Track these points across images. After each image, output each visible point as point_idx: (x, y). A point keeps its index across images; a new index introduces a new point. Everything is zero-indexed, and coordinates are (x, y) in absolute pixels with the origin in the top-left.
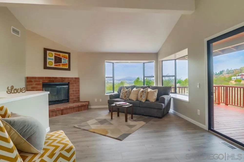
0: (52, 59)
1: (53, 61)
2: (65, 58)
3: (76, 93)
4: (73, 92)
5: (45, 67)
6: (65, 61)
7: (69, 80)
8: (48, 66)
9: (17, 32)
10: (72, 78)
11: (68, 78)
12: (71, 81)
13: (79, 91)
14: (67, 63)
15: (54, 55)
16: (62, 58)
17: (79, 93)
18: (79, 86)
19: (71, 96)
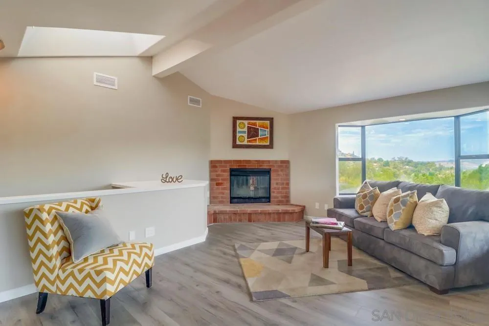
0: (244, 132)
1: (246, 135)
2: (264, 128)
3: (283, 188)
4: (276, 186)
5: (235, 146)
6: (264, 133)
7: (270, 164)
8: (238, 143)
9: (197, 102)
10: (276, 162)
11: (269, 161)
12: (274, 166)
13: (288, 184)
14: (267, 136)
15: (247, 125)
16: (260, 128)
17: (288, 188)
18: (288, 175)
19: (274, 192)
